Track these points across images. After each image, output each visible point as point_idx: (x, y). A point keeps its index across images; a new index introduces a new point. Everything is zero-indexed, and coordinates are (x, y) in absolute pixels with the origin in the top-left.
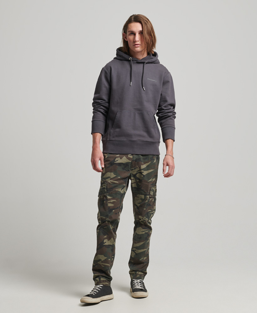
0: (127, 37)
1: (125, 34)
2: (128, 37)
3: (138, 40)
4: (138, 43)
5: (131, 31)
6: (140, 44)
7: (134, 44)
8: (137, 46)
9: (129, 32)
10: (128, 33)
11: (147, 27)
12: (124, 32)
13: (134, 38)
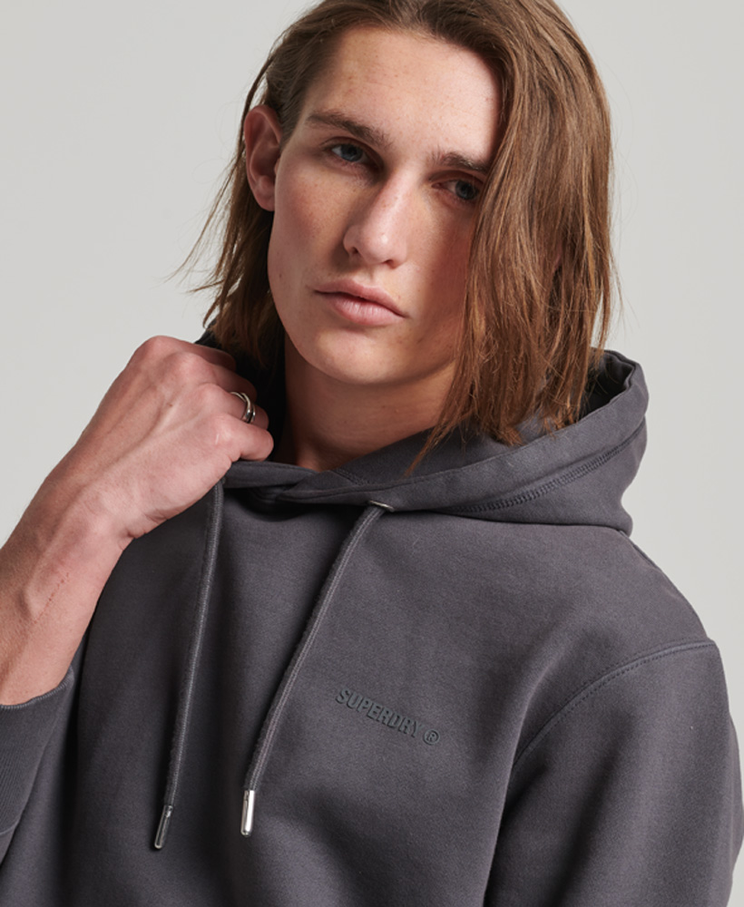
0: (279, 170)
1: (269, 124)
2: (290, 169)
3: (400, 252)
4: (380, 283)
5: (348, 124)
6: (402, 305)
7: (328, 279)
8: (354, 309)
9: (318, 118)
10: (303, 133)
11: (556, 135)
12: (273, 102)
13: (359, 215)
